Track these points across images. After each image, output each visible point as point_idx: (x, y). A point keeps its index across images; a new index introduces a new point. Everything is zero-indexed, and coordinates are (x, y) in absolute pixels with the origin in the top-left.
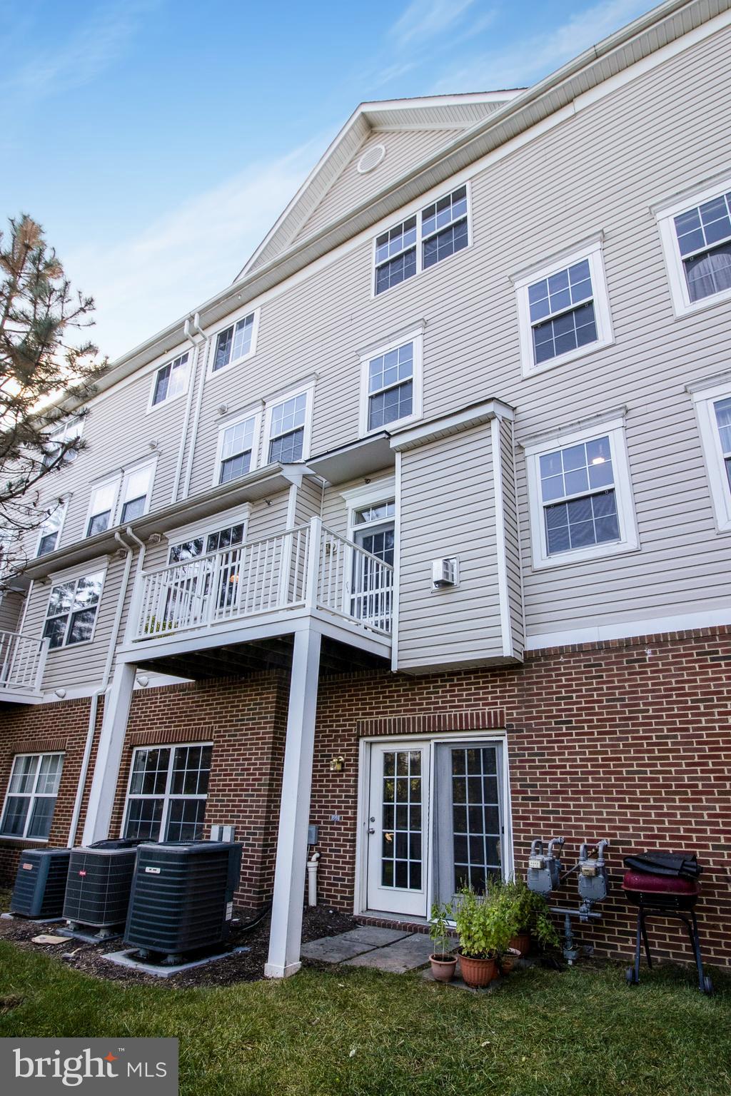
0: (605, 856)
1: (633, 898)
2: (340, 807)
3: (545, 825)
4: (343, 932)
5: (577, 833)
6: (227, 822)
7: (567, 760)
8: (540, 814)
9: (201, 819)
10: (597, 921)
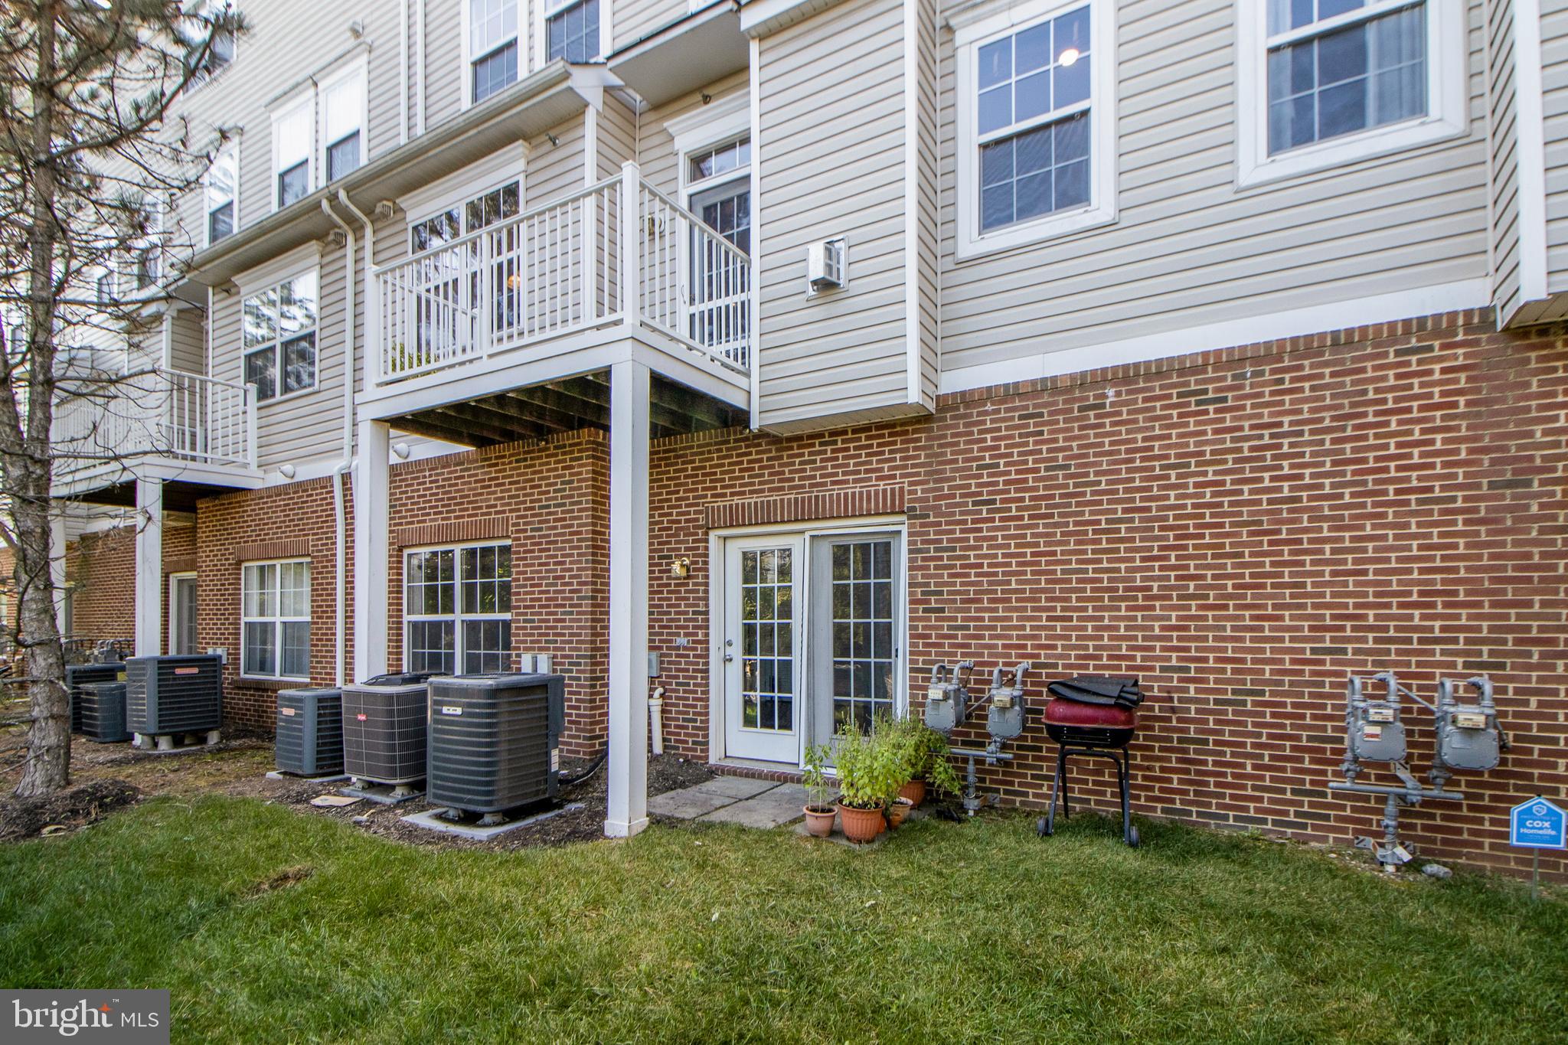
0: (1024, 683)
1: (1055, 733)
2: (687, 627)
3: (951, 645)
4: (696, 783)
5: (990, 655)
6: (541, 649)
7: (986, 556)
8: (945, 631)
9: (507, 646)
10: (1007, 763)
